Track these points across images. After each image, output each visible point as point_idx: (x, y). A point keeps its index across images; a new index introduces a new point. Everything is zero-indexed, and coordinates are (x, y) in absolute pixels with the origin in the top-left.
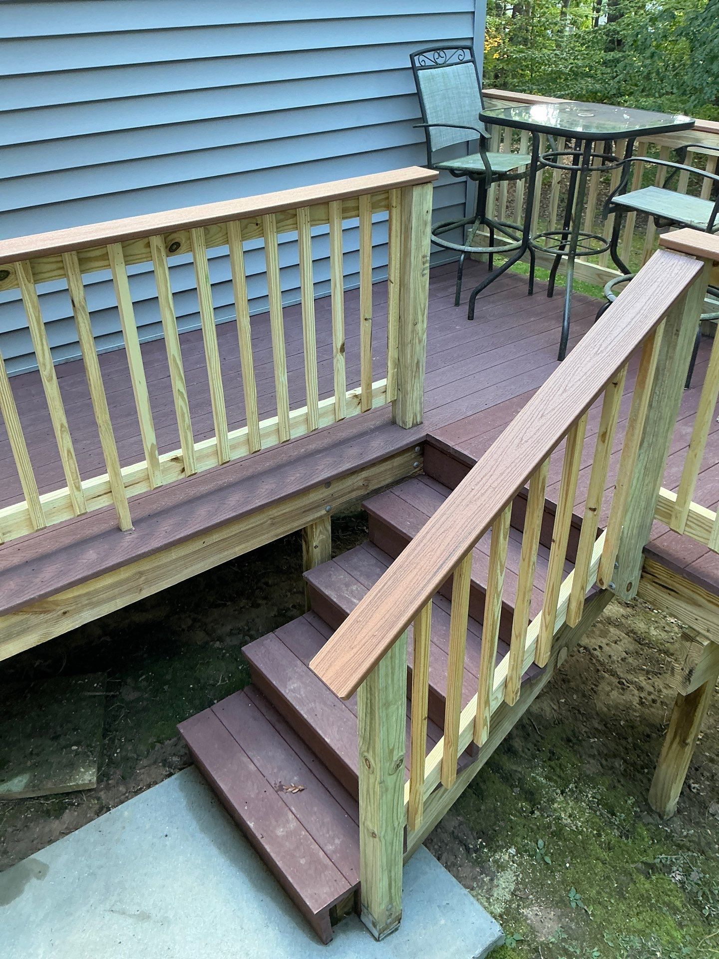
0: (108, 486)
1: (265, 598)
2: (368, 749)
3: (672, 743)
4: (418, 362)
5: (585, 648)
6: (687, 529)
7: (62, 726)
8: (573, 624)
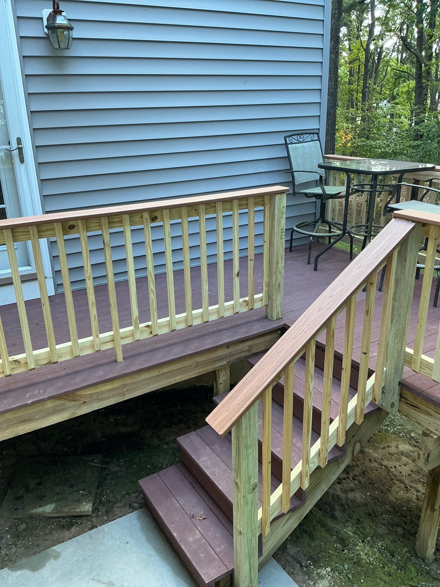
0: (112, 337)
1: (194, 424)
2: (237, 477)
3: (426, 510)
4: (279, 284)
5: (385, 466)
6: (421, 370)
7: (75, 481)
8: (359, 422)
